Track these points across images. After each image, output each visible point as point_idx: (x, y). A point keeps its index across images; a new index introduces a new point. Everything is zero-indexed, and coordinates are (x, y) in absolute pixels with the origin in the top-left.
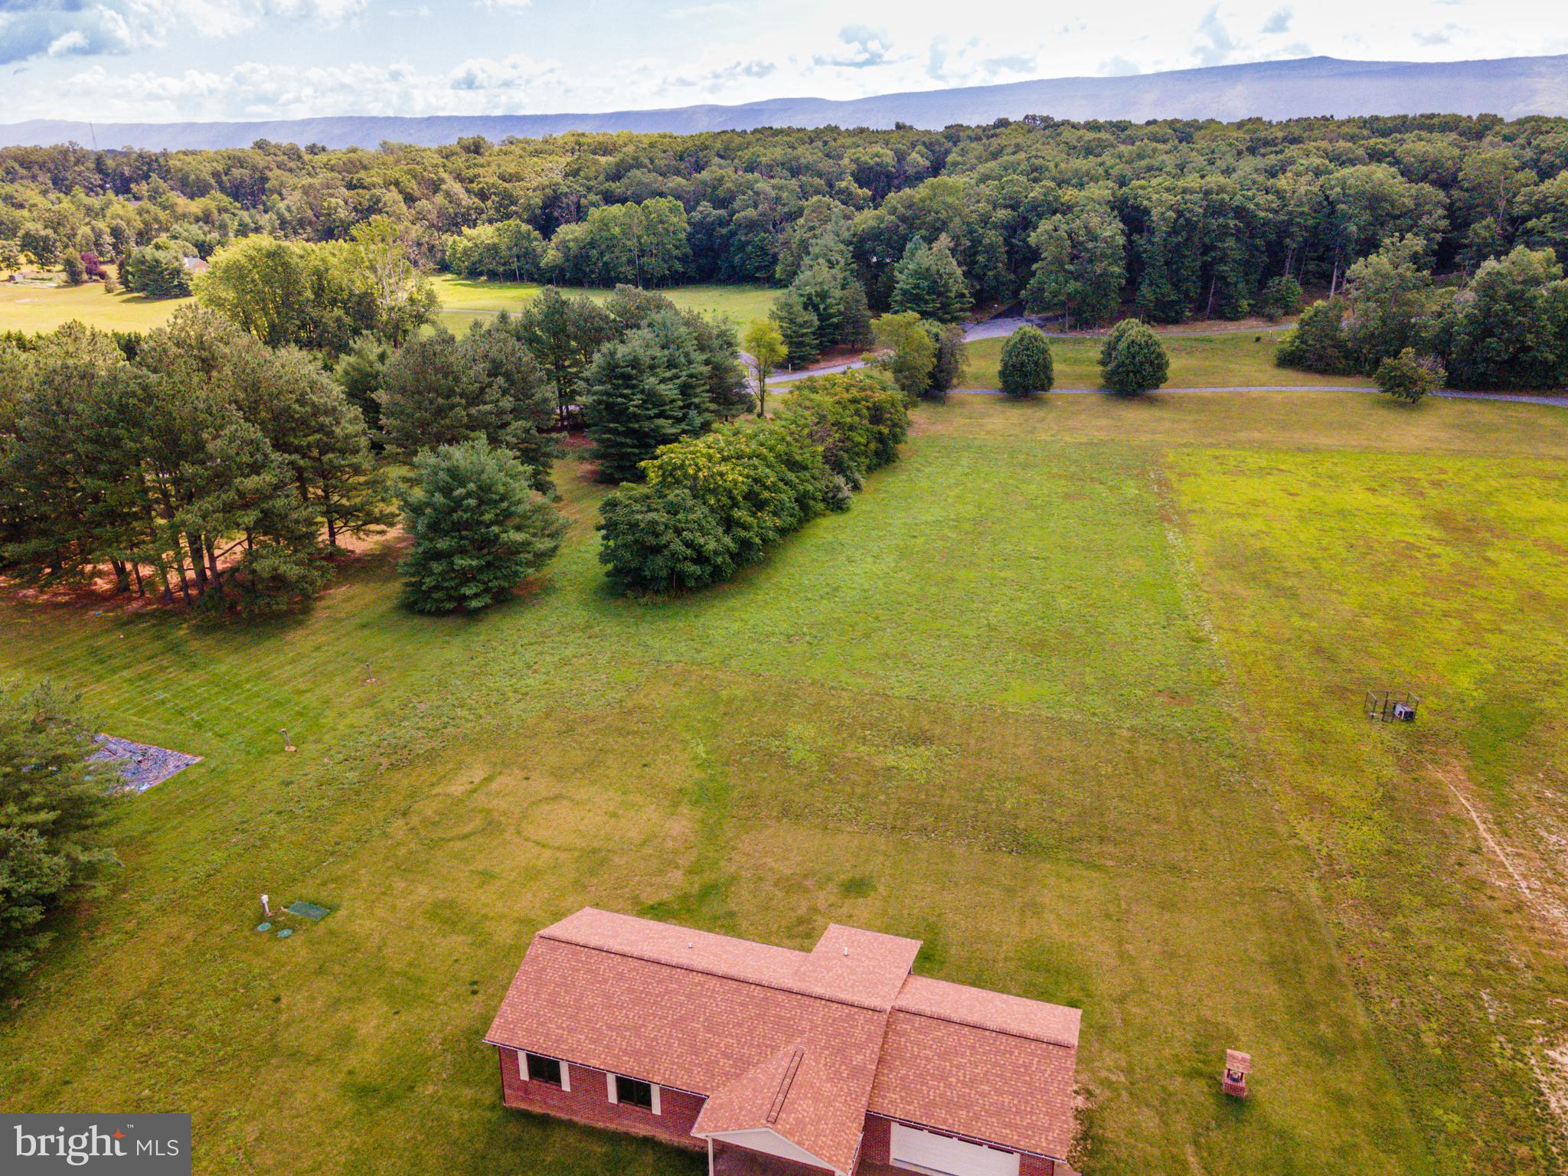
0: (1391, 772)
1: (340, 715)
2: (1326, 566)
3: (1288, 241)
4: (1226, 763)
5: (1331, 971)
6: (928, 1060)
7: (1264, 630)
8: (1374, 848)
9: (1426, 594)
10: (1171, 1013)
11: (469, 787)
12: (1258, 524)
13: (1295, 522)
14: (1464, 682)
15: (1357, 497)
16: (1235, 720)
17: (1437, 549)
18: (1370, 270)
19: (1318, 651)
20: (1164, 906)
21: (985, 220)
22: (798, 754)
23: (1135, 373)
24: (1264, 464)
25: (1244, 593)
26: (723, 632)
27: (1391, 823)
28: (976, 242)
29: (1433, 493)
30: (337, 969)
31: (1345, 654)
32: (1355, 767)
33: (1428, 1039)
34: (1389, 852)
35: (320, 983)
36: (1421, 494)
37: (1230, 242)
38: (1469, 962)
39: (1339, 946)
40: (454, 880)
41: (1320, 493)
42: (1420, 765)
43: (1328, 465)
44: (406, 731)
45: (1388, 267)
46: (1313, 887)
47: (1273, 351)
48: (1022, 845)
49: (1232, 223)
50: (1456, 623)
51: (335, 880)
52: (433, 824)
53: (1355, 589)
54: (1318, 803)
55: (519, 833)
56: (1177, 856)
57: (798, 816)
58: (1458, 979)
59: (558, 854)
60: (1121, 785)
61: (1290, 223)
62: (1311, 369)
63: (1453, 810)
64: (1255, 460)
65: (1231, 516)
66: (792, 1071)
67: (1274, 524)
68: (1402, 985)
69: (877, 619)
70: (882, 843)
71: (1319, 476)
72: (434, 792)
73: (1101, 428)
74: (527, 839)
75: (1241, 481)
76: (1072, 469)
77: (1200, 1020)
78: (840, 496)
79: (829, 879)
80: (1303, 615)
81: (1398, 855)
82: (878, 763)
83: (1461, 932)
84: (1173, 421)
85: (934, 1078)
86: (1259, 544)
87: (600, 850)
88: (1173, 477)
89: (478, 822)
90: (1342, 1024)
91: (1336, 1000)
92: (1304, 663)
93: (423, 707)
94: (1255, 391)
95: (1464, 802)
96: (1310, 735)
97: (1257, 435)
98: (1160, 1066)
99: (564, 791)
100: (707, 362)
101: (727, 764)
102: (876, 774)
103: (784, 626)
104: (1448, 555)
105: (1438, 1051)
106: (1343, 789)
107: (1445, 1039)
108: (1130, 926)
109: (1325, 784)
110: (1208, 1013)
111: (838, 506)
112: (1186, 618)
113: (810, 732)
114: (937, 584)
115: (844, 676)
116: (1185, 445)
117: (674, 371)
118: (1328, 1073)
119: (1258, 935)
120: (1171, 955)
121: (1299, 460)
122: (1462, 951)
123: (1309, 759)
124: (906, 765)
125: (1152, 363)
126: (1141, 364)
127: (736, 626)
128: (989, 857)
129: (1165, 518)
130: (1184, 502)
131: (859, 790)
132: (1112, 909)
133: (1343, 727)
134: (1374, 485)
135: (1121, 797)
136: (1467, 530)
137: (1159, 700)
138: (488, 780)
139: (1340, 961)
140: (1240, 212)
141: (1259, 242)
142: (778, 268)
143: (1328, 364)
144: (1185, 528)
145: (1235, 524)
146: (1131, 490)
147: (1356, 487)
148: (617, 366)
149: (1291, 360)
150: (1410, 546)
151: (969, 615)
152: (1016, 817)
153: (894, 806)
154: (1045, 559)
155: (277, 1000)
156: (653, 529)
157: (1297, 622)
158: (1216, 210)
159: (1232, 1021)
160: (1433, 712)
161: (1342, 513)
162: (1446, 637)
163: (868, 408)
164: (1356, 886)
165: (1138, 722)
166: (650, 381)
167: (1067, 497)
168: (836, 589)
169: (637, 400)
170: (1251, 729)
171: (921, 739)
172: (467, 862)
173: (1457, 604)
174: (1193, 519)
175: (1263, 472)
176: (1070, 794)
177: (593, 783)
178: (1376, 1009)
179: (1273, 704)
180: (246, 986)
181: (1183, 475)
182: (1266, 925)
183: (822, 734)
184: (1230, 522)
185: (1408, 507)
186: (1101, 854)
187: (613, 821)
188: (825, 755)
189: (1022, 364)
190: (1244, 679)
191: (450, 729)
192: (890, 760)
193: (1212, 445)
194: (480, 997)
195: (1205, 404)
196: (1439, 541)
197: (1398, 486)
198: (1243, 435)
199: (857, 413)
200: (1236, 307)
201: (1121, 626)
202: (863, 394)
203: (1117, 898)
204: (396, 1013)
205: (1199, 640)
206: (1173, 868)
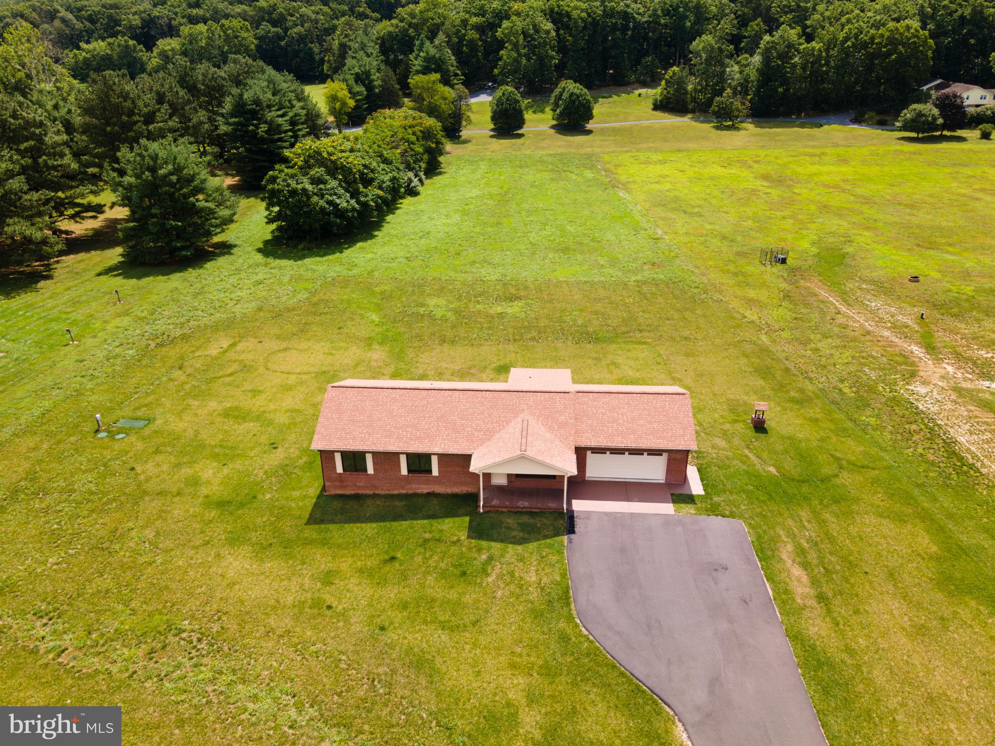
0: (784, 285)
1: (105, 322)
2: (713, 201)
4: (695, 291)
5: (787, 370)
6: (603, 414)
7: (691, 232)
8: (789, 318)
9: (771, 209)
10: (711, 399)
11: (221, 350)
12: (668, 186)
13: (688, 184)
14: (805, 244)
15: (718, 170)
16: (692, 272)
17: (768, 191)
18: (703, 45)
19: (724, 238)
20: (688, 355)
21: (465, 24)
22: (439, 313)
23: (574, 114)
24: (661, 158)
25: (673, 216)
26: (362, 259)
27: (791, 306)
28: (462, 38)
29: (756, 166)
30: (169, 449)
31: (739, 238)
32: (764, 285)
33: (846, 390)
34: (796, 319)
35: (159, 458)
36: (750, 167)
38: (853, 357)
39: (787, 360)
40: (232, 396)
41: (696, 169)
42: (796, 281)
43: (695, 157)
44: (161, 326)
46: (764, 338)
47: (650, 102)
48: (594, 339)
50: (791, 221)
51: (146, 406)
52: (203, 371)
53: (732, 210)
54: (751, 302)
55: (267, 369)
56: (686, 333)
57: (453, 342)
58: (851, 365)
59: (300, 376)
60: (641, 306)
61: (651, 22)
63: (821, 298)
64: (655, 157)
65: (652, 183)
66: (525, 428)
67: (678, 185)
68: (825, 371)
69: (460, 245)
70: (511, 347)
71: (693, 162)
72: (197, 354)
73: (559, 147)
74: (275, 371)
75: (651, 167)
76: (550, 167)
77: (728, 400)
78: (413, 185)
79: (485, 368)
80: (710, 224)
81: (801, 319)
82: (492, 312)
83: (845, 346)
84: (602, 140)
85: (609, 422)
86: (672, 195)
87: (329, 372)
88: (613, 168)
89: (235, 367)
90: (801, 391)
91: (794, 381)
92: (719, 244)
93: (166, 313)
94: (646, 123)
95: (823, 294)
96: (736, 274)
97: (651, 145)
98: (715, 421)
99: (290, 346)
100: (303, 108)
101: (395, 322)
102: (492, 317)
103: (401, 254)
104: (775, 193)
105: (853, 394)
106: (763, 295)
107: (854, 389)
108: (673, 366)
109: (752, 294)
110: (732, 397)
111: (412, 192)
112: (646, 230)
113: (442, 301)
114: (491, 226)
115: (452, 274)
116: (613, 152)
117: (284, 110)
118: (802, 411)
119: (743, 361)
120: (701, 375)
121: (679, 155)
122: (848, 354)
123: (739, 284)
124: (509, 311)
125: (585, 107)
126: (579, 107)
127: (370, 256)
128: (578, 346)
129: (613, 187)
130: (623, 178)
131: (485, 325)
132: (659, 360)
133: (750, 269)
134: (725, 164)
135: (643, 312)
136: (779, 181)
137: (646, 267)
138: (233, 345)
139: (791, 366)
142: (325, 68)
144: (628, 190)
145: (657, 187)
146: (589, 174)
147: (714, 165)
148: (245, 104)
149: (660, 106)
150: (753, 190)
151: (516, 240)
152: (586, 327)
153: (511, 330)
154: (552, 210)
155: (133, 469)
156: (305, 194)
157: (708, 227)
159: (745, 398)
160: (794, 259)
161: (712, 178)
162: (788, 227)
163: (421, 131)
164: (785, 334)
165: (639, 277)
166: (270, 115)
167: (552, 180)
168: (428, 233)
169: (264, 127)
170: (704, 275)
171: (512, 298)
172: (238, 386)
173: (787, 213)
174: (632, 186)
175: (663, 162)
176: (613, 313)
177: (308, 340)
178: (816, 382)
179: (711, 263)
180: (105, 465)
181: (617, 166)
182: (746, 356)
183: (449, 302)
184: (652, 186)
185: (745, 173)
186: (644, 337)
187: (330, 357)
188: (456, 312)
189: (506, 110)
190: (689, 253)
191: (192, 323)
192: (499, 309)
193: (627, 151)
194: (280, 449)
195: (615, 131)
196: (768, 187)
197: (738, 165)
198: (645, 145)
199: (414, 134)
201: (610, 236)
202: (416, 122)
203: (660, 355)
204: (225, 465)
205: (657, 239)
206: (686, 339)
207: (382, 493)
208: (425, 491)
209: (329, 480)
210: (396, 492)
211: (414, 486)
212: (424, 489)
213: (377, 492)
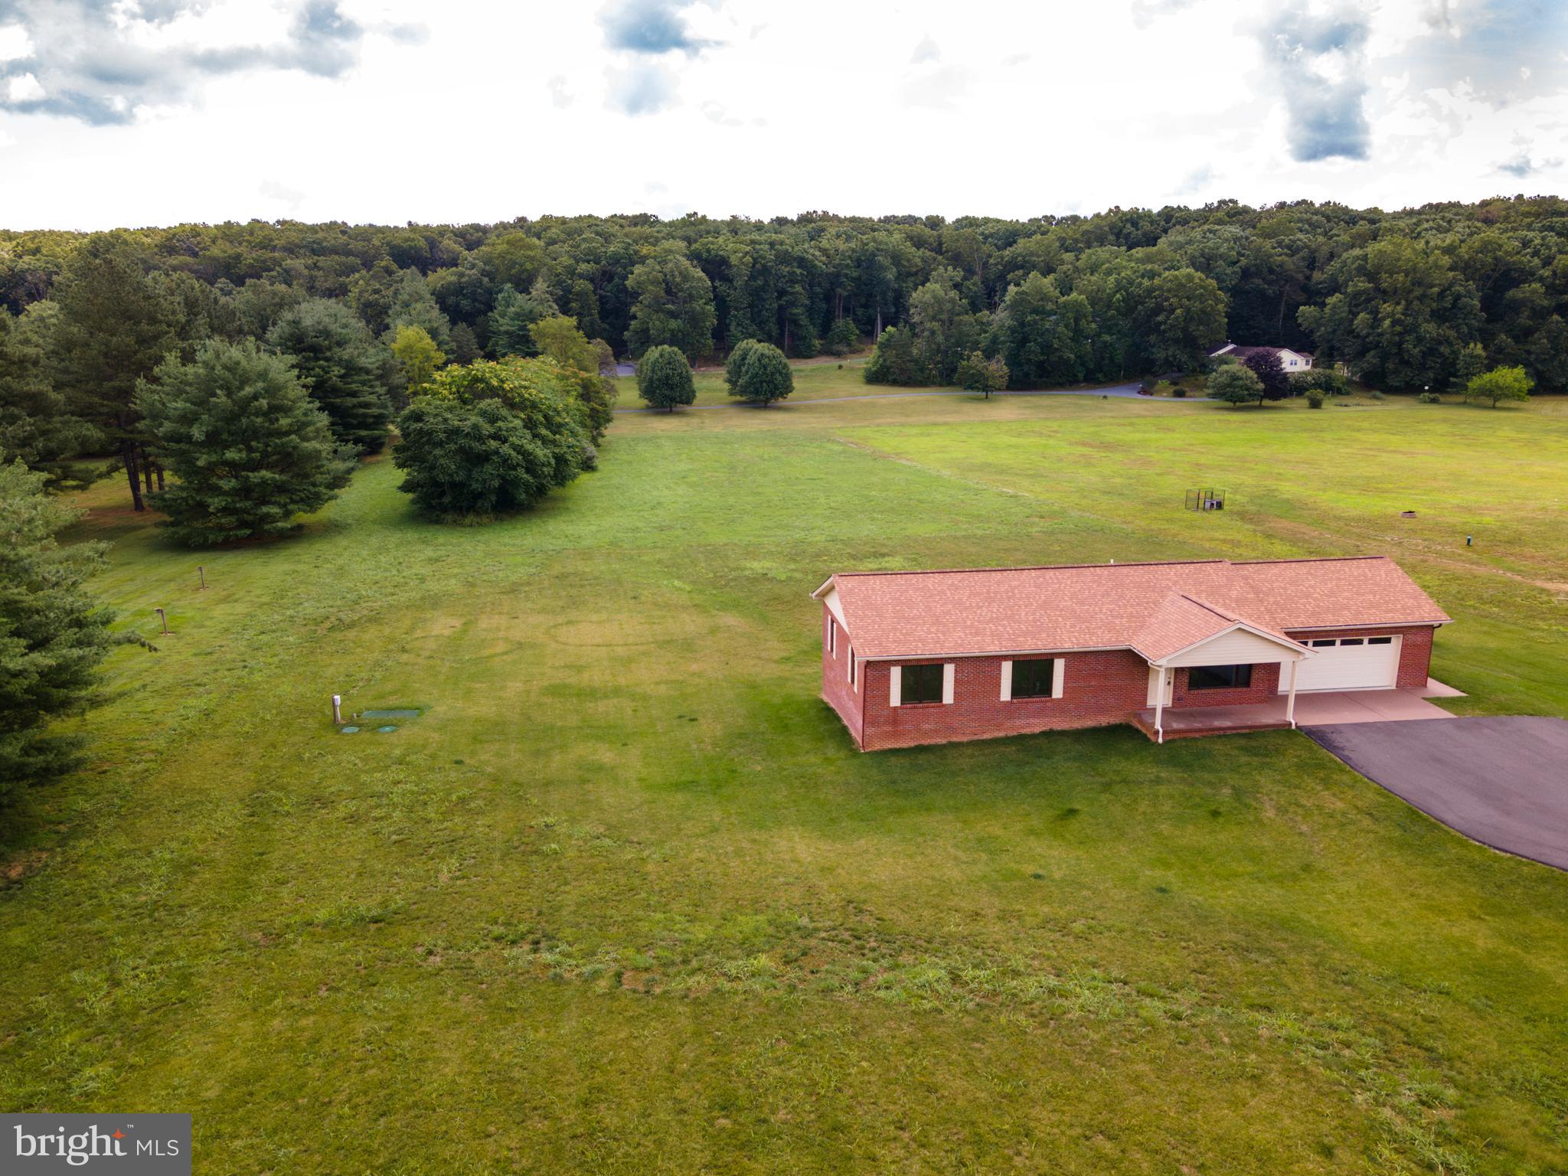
0: (1250, 527)
2: (1044, 465)
3: (839, 290)
7: (1052, 489)
12: (960, 455)
15: (1011, 440)
17: (1104, 455)
18: (928, 296)
19: (1107, 492)
21: (571, 272)
22: (779, 575)
23: (768, 383)
24: (919, 432)
28: (568, 290)
31: (1127, 492)
37: (798, 288)
41: (980, 440)
44: (313, 610)
45: (942, 293)
47: (862, 373)
49: (798, 271)
52: (450, 652)
61: (838, 275)
62: (895, 383)
64: (909, 430)
65: (934, 453)
67: (973, 454)
71: (967, 433)
72: (417, 635)
80: (1068, 482)
86: (977, 461)
88: (861, 442)
92: (1107, 498)
93: (305, 596)
104: (1115, 456)
109: (1218, 535)
111: (588, 466)
112: (984, 490)
116: (843, 428)
121: (942, 428)
125: (781, 374)
126: (773, 374)
130: (888, 450)
134: (1015, 435)
136: (1107, 447)
138: (471, 623)
140: (802, 262)
141: (818, 289)
143: (910, 378)
144: (909, 459)
147: (1001, 436)
149: (878, 377)
150: (1083, 455)
156: (476, 435)
158: (784, 258)
161: (1012, 447)
165: (1039, 529)
170: (1127, 523)
174: (909, 456)
177: (596, 611)
184: (938, 455)
185: (1051, 441)
189: (667, 377)
191: (365, 604)
193: (863, 426)
196: (1098, 452)
197: (1032, 435)
200: (810, 347)
207: (965, 739)
208: (1037, 730)
209: (872, 724)
210: (986, 736)
211: (1018, 723)
212: (1037, 726)
213: (955, 739)
